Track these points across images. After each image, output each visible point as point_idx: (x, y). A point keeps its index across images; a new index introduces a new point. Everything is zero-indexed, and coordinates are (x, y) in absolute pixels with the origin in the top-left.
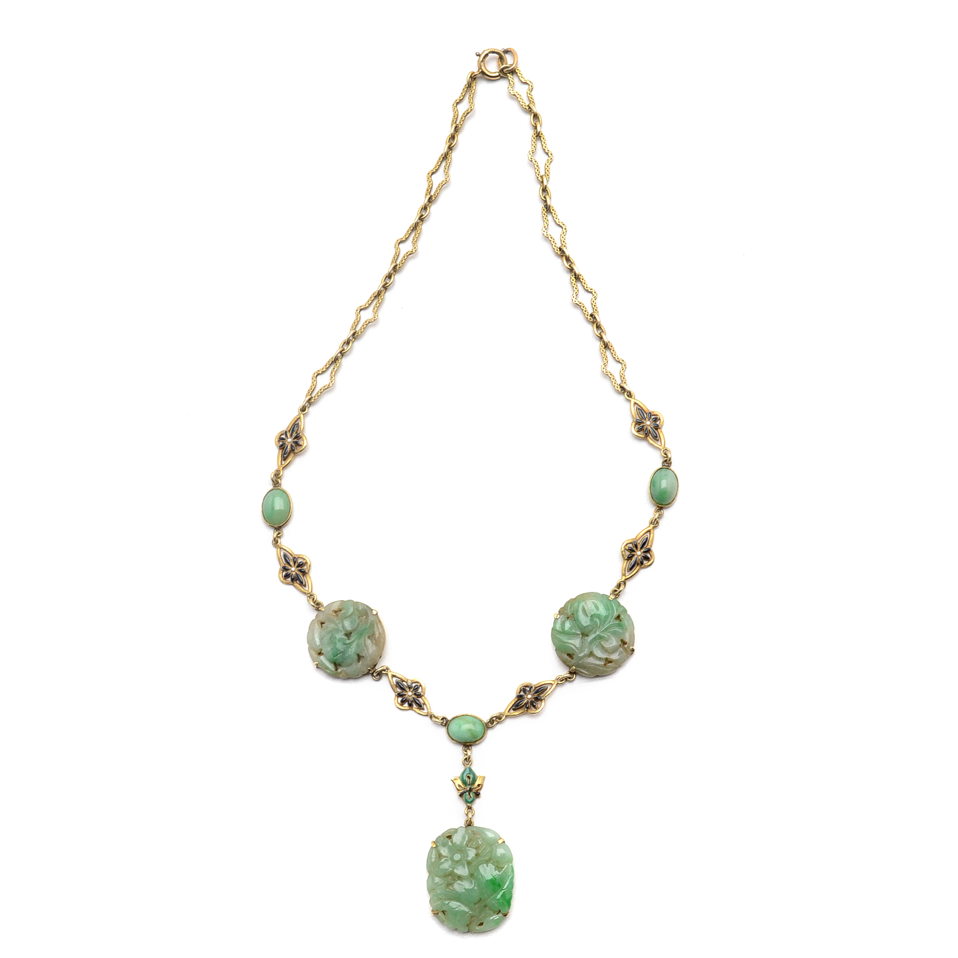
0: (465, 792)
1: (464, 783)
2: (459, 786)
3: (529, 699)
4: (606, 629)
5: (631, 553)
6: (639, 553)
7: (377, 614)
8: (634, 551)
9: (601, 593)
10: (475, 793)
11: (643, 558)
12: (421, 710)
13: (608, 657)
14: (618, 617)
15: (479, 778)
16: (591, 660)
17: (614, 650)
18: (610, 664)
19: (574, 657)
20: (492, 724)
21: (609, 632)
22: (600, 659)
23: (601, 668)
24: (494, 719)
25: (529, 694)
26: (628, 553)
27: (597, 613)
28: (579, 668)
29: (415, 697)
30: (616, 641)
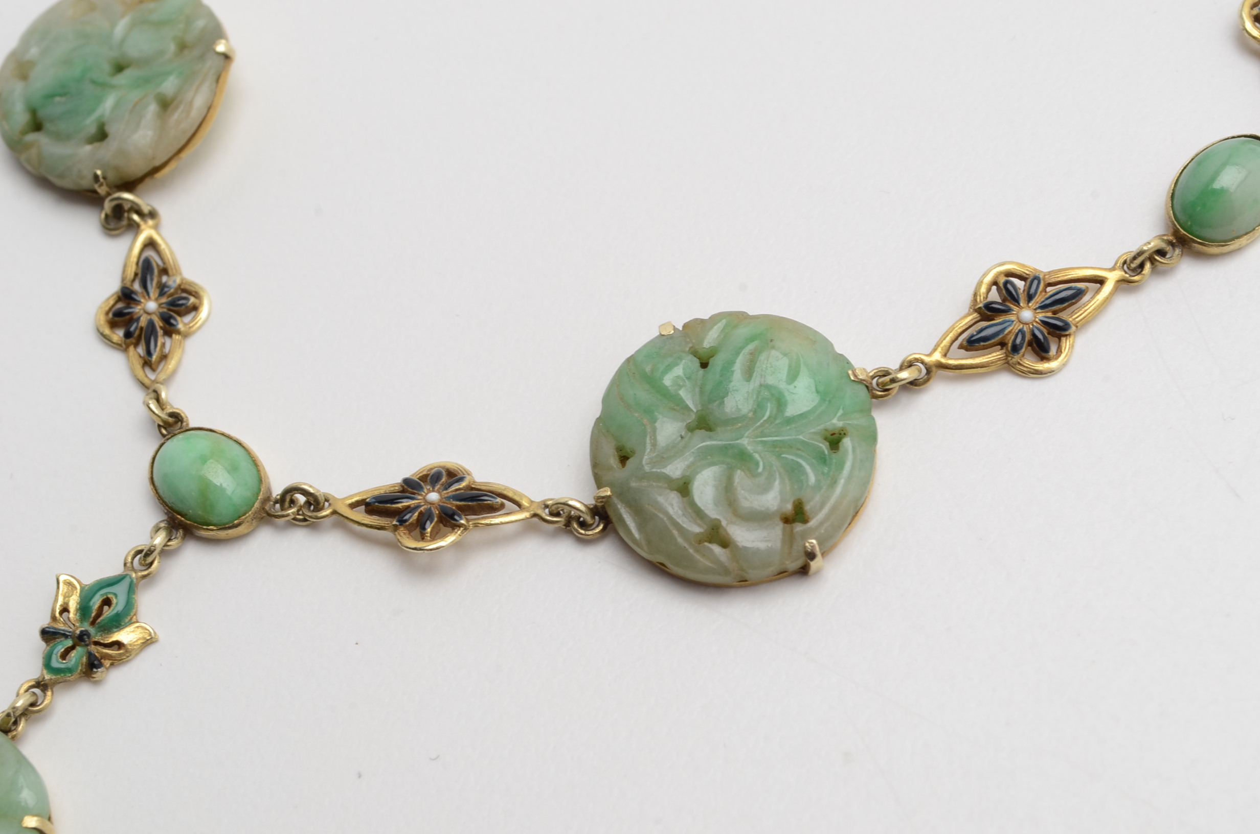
0: (66, 636)
1: (84, 609)
2: (65, 610)
3: (426, 502)
4: (774, 445)
5: (1004, 300)
6: (1027, 314)
7: (226, 57)
8: (1016, 301)
9: (839, 349)
10: (90, 655)
11: (1028, 337)
12: (147, 370)
13: (724, 523)
14: (834, 440)
15: (137, 625)
16: (672, 504)
17: (756, 518)
18: (716, 549)
19: (630, 463)
20: (282, 509)
21: (779, 456)
22: (698, 513)
23: (680, 540)
24: (301, 499)
25: (438, 492)
26: (994, 296)
27: (783, 386)
28: (623, 501)
29: (158, 323)
30: (781, 493)
